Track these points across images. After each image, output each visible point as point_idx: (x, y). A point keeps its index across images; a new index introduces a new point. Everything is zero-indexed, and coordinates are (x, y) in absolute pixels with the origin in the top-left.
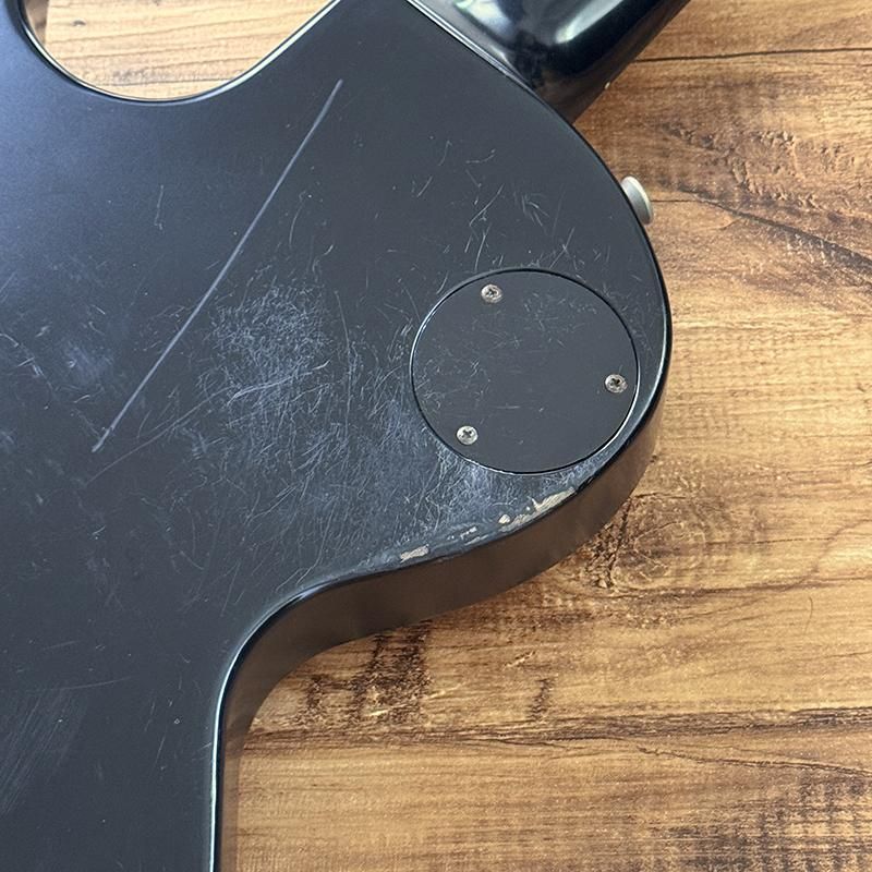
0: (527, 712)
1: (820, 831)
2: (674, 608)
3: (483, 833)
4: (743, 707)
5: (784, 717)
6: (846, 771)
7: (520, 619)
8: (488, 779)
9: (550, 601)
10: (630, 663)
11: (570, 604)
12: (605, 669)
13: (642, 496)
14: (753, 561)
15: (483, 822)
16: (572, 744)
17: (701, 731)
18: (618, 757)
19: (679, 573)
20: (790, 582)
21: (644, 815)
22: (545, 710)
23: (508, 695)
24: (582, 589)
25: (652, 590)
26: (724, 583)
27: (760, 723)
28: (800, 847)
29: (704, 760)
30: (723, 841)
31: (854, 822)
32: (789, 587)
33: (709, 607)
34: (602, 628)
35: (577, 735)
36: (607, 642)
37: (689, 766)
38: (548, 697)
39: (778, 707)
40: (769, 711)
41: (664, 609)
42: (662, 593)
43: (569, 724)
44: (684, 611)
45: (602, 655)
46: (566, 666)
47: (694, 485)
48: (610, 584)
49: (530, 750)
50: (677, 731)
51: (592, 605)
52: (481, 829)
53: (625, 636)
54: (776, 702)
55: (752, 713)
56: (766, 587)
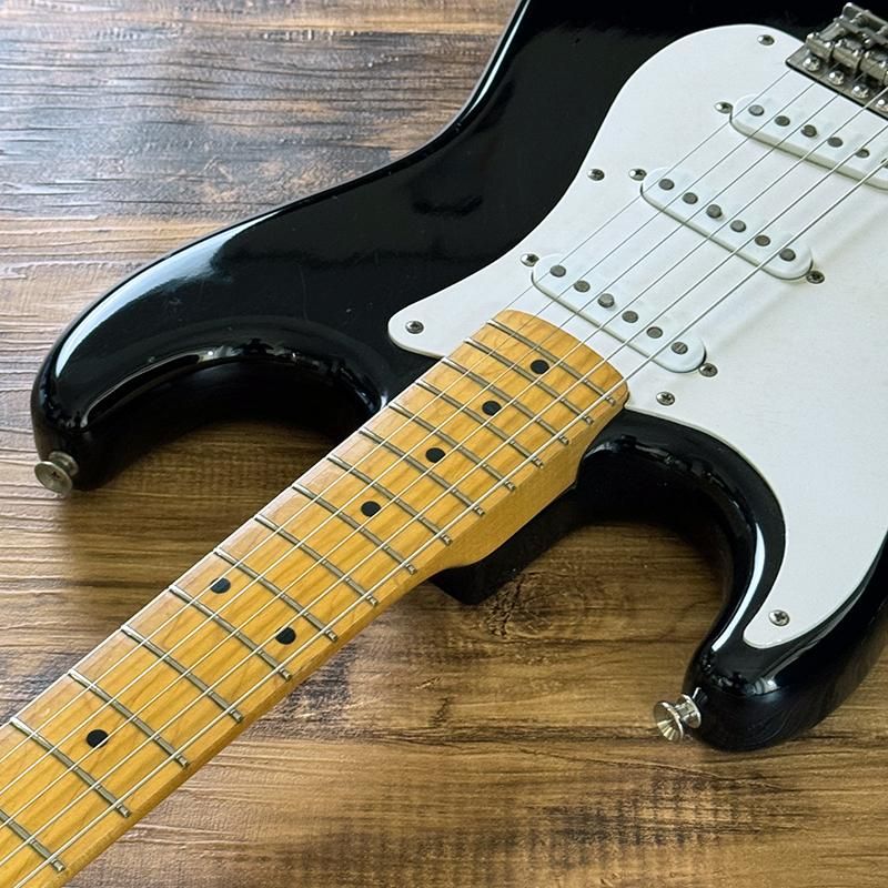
0: (430, 721)
1: (668, 815)
2: (555, 652)
3: (389, 805)
4: (608, 724)
5: (641, 732)
6: (690, 773)
7: (429, 655)
8: (395, 767)
9: (454, 643)
10: (517, 689)
11: (470, 646)
12: (496, 692)
13: (533, 574)
14: (622, 622)
15: (389, 798)
16: (466, 745)
17: (572, 739)
18: (502, 756)
19: (561, 628)
20: (652, 638)
21: (523, 798)
22: (445, 721)
23: (415, 709)
24: (480, 636)
25: (538, 639)
26: (598, 636)
27: (621, 735)
28: (651, 825)
29: (574, 760)
30: (586, 818)
31: (696, 810)
32: (650, 642)
33: (583, 653)
34: (495, 664)
35: (470, 740)
36: (499, 674)
37: (561, 764)
38: (447, 711)
39: (637, 725)
40: (630, 727)
41: (547, 652)
42: (546, 641)
43: (464, 731)
44: (563, 654)
45: (495, 683)
46: (464, 689)
47: (576, 567)
48: (504, 633)
49: (431, 748)
50: (554, 739)
51: (488, 647)
52: (386, 802)
53: (514, 671)
54: (635, 721)
55: (616, 728)
56: (631, 641)
